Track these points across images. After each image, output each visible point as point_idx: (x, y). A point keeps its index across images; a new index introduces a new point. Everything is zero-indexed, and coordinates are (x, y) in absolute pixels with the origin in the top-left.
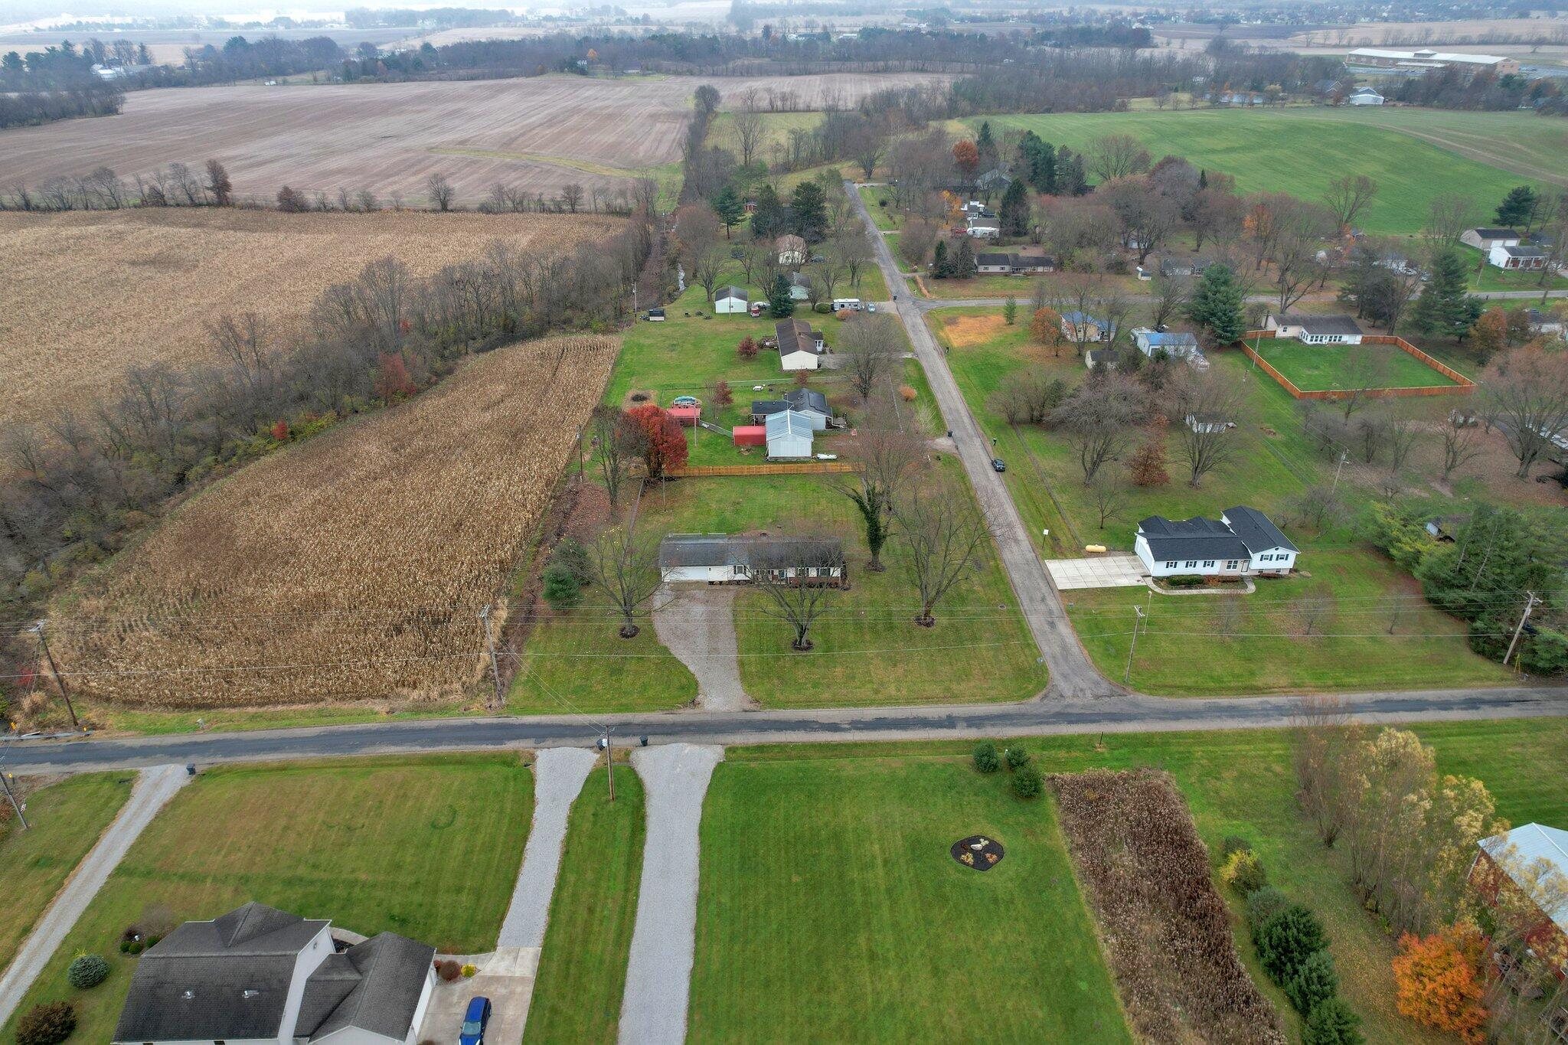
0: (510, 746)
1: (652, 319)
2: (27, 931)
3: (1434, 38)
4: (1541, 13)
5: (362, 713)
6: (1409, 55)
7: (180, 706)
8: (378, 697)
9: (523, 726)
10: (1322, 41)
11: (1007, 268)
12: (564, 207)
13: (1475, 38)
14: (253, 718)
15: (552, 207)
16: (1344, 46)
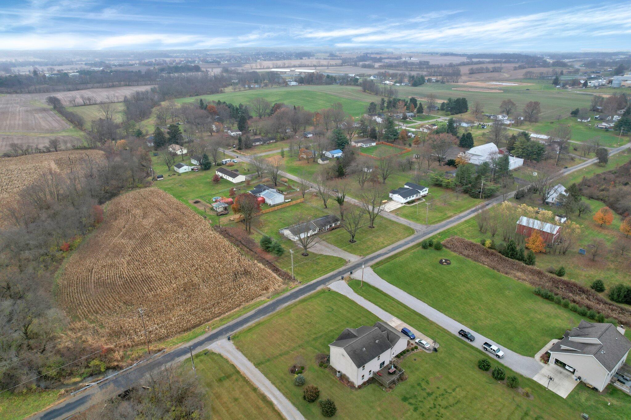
0: (319, 288)
1: (158, 179)
2: (255, 389)
3: (287, 65)
4: (306, 58)
5: (259, 302)
6: (288, 70)
7: (185, 330)
8: (258, 296)
9: (314, 284)
10: (260, 67)
11: (261, 143)
12: (52, 150)
13: (297, 65)
14: (221, 320)
15: (45, 150)
16: (262, 69)
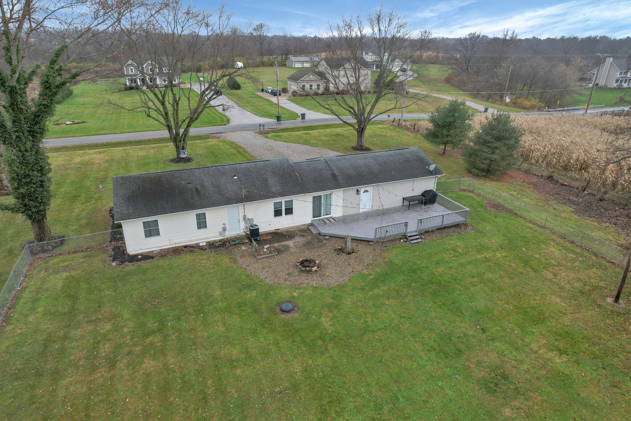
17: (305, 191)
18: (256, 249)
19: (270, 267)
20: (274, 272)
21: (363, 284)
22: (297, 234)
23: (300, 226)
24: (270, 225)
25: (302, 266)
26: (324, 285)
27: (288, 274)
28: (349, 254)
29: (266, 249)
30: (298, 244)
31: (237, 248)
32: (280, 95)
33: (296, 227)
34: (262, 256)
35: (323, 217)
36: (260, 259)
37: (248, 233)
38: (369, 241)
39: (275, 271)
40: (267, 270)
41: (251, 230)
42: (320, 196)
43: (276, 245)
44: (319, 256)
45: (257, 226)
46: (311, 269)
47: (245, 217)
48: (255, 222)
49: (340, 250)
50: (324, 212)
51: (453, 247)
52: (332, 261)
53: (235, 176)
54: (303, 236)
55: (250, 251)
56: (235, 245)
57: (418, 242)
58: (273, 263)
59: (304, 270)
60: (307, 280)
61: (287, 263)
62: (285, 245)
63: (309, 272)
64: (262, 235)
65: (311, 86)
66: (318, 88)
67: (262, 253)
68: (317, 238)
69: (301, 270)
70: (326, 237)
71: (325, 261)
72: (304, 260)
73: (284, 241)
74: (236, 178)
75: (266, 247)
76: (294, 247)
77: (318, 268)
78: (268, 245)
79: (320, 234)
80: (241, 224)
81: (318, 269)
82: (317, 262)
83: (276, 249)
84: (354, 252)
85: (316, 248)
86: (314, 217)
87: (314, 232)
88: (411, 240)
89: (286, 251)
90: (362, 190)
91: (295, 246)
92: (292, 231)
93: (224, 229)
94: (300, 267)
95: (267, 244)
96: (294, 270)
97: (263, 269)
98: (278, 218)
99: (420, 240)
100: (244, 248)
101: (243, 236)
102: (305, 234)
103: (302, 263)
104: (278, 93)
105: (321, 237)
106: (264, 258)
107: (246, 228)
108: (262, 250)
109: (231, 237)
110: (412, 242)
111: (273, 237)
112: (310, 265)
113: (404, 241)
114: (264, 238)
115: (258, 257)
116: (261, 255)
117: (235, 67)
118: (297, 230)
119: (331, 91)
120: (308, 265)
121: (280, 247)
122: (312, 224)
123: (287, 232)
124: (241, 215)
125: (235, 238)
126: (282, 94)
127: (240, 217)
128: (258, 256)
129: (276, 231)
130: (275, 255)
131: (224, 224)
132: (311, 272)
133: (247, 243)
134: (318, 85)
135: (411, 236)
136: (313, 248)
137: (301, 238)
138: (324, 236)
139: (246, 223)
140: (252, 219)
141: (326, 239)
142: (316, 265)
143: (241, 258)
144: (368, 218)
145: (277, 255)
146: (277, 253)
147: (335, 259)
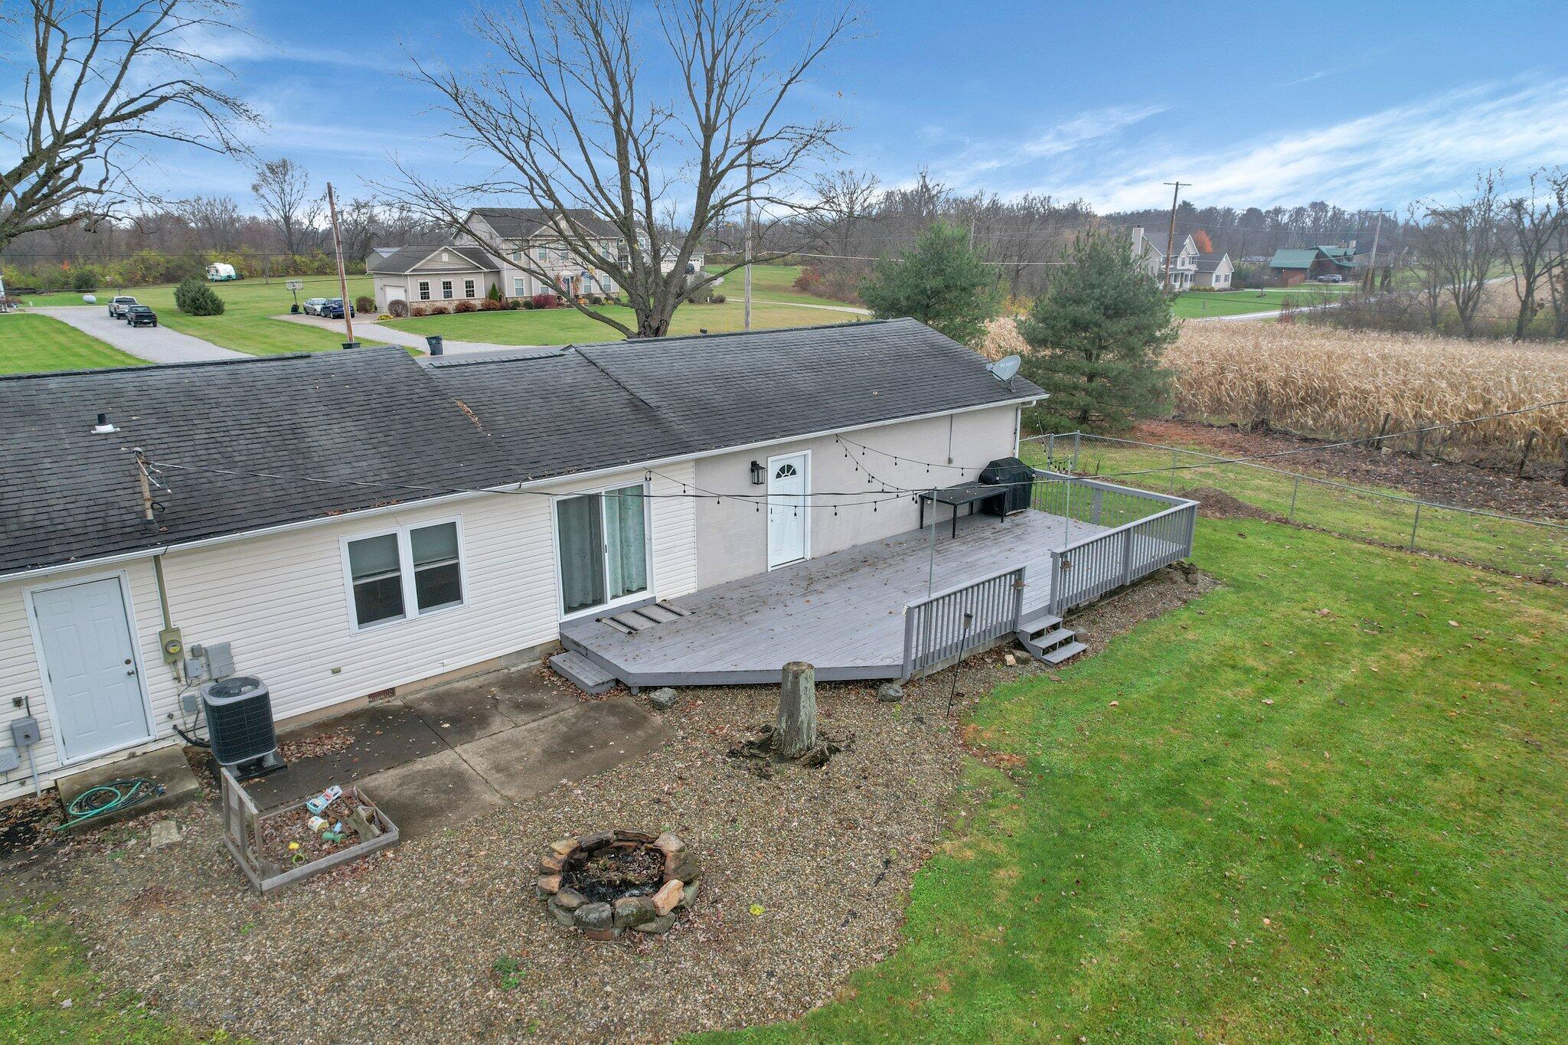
17: (518, 470)
18: (248, 830)
19: (355, 944)
20: (391, 976)
21: (994, 933)
22: (496, 703)
23: (503, 663)
24: (336, 671)
25: (581, 890)
26: (770, 1002)
27: (498, 973)
28: (818, 761)
29: (324, 815)
30: (516, 754)
31: (118, 844)
32: (353, 316)
33: (485, 668)
34: (297, 871)
35: (612, 604)
36: (278, 893)
37: (205, 735)
38: (873, 684)
39: (396, 970)
40: (334, 972)
41: (216, 715)
42: (593, 500)
43: (385, 780)
44: (658, 801)
45: (254, 683)
46: (645, 902)
47: (176, 642)
48: (243, 668)
49: (764, 746)
50: (615, 581)
51: (1220, 655)
52: (743, 822)
53: (102, 420)
54: (531, 707)
55: (210, 844)
56: (106, 822)
57: (1075, 657)
58: (379, 902)
59: (601, 923)
60: (643, 987)
61: (475, 889)
62: (441, 773)
63: (632, 927)
64: (297, 736)
65: (447, 286)
66: (470, 293)
67: (294, 846)
68: (613, 709)
69: (578, 921)
70: (655, 695)
71: (708, 831)
72: (580, 849)
73: (427, 751)
74: (108, 428)
75: (321, 802)
76: (495, 777)
77: (687, 884)
78: (335, 791)
79: (619, 685)
80: (149, 689)
81: (692, 890)
82: (670, 844)
83: (387, 806)
84: (838, 750)
85: (622, 759)
86: (569, 609)
87: (589, 677)
88: (1046, 651)
89: (452, 806)
90: (773, 465)
91: (498, 769)
92: (467, 691)
93: (26, 736)
94: (570, 899)
95: (330, 783)
96: (531, 926)
97: (307, 964)
98: (385, 630)
99: (1076, 647)
100: (165, 833)
101: (167, 758)
102: (537, 696)
103: (572, 868)
104: (347, 311)
105: (630, 702)
106: (309, 878)
107: (189, 705)
108: (297, 830)
109: (85, 774)
110: (1056, 657)
111: (361, 738)
112: (631, 876)
113: (1018, 660)
114: (309, 751)
115: (267, 884)
116: (286, 862)
117: (210, 277)
118: (491, 684)
119: (510, 301)
120: (615, 877)
121: (409, 792)
122: (564, 645)
123: (439, 699)
124: (147, 629)
125: (110, 780)
126: (357, 314)
127: (138, 642)
128: (265, 873)
129: (379, 703)
130: (387, 846)
131: (18, 702)
132: (651, 926)
133: (190, 796)
134: (469, 285)
135: (1039, 634)
136: (605, 766)
137: (521, 718)
138: (646, 689)
139: (184, 677)
140: (225, 649)
141: (660, 707)
142: (671, 864)
143: (136, 914)
144: (819, 587)
145: (395, 845)
146: (394, 833)
147: (759, 801)
